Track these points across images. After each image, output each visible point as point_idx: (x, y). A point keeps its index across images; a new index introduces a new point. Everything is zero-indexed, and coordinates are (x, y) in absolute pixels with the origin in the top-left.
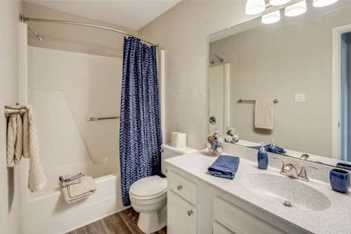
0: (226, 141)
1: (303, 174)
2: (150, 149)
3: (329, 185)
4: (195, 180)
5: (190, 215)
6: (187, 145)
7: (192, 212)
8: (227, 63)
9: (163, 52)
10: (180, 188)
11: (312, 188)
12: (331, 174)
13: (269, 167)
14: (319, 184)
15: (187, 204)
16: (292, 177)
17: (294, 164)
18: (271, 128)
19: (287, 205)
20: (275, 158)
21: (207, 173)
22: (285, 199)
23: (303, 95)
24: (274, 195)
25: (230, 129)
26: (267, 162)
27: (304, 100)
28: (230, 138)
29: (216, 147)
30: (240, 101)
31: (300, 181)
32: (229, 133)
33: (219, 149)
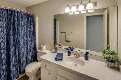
0: (59, 48)
1: (79, 56)
2: (31, 52)
3: (84, 58)
4: (51, 63)
5: (49, 74)
6: (46, 49)
7: (50, 73)
8: (58, 20)
9: (37, 17)
10: (45, 66)
11: (81, 60)
12: (85, 56)
13: (71, 55)
14: (82, 58)
15: (48, 71)
16: (76, 57)
17: (77, 54)
18: (70, 40)
19: (76, 65)
20: (72, 52)
21: (55, 60)
22: (75, 64)
23: (78, 31)
24: (72, 63)
25: (60, 43)
26: (70, 53)
27: (78, 33)
28: (60, 46)
29: (56, 50)
30: (62, 32)
31: (78, 58)
32: (60, 45)
33: (57, 51)
